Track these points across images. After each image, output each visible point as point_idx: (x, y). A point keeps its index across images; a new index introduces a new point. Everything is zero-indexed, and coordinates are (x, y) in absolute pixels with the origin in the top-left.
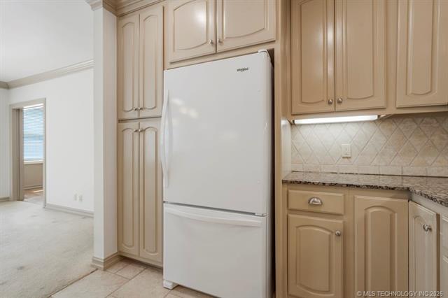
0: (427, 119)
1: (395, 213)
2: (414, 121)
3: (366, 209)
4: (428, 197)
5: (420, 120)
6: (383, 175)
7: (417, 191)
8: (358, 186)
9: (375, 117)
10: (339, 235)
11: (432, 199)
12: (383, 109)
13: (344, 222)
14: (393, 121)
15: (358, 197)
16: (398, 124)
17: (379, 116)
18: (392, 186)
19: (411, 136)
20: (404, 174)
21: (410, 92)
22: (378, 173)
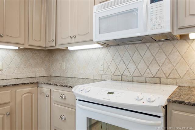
0: (36, 52)
1: (33, 94)
2: (31, 52)
3: (21, 96)
4: (48, 84)
5: (33, 51)
6: (19, 78)
7: (42, 82)
8: (18, 85)
9: (17, 48)
10: (9, 115)
11: (49, 84)
12: (23, 44)
13: (11, 106)
14: (24, 51)
15: (18, 90)
16: (25, 52)
17: (19, 47)
18: (32, 82)
19: (30, 59)
20: (28, 77)
21: (34, 38)
22: (17, 78)
